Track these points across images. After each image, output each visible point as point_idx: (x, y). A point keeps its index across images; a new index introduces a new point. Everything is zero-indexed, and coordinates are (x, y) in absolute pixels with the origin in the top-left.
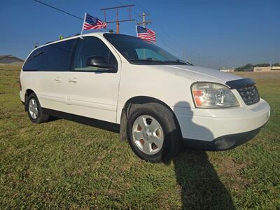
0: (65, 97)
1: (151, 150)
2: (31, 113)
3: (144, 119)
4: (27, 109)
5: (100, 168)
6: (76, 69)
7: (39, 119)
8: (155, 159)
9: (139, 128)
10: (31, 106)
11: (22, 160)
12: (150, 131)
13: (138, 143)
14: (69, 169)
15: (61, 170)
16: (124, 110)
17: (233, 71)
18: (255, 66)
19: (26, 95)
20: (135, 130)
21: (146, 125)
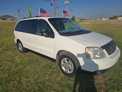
0: (33, 45)
1: (69, 72)
2: (20, 48)
3: (66, 59)
4: (18, 47)
5: (48, 79)
6: (37, 34)
7: (23, 52)
8: (70, 76)
9: (64, 63)
10: (19, 46)
11: (18, 74)
12: (68, 64)
13: (63, 68)
14: (36, 80)
15: (34, 80)
16: (58, 54)
17: (108, 19)
18: (119, 17)
19: (17, 41)
20: (62, 63)
21: (67, 62)
